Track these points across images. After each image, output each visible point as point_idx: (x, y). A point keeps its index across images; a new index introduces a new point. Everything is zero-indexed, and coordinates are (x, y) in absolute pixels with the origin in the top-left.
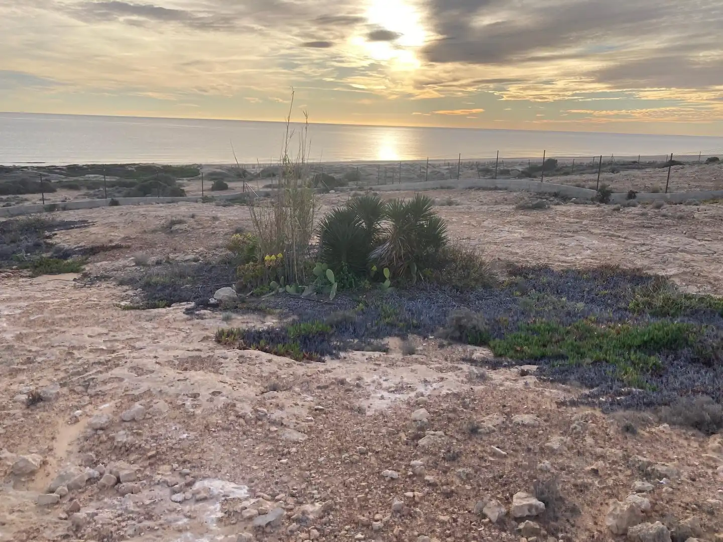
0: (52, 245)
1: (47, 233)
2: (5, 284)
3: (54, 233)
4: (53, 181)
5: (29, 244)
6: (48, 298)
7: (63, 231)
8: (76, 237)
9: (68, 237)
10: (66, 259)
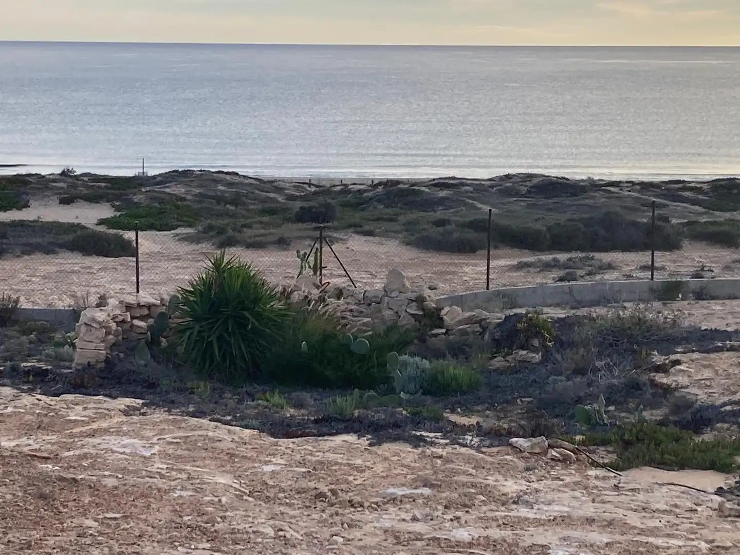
0: (667, 390)
1: (658, 358)
2: (558, 479)
3: (673, 357)
4: (674, 221)
5: (615, 381)
6: (653, 532)
7: (696, 355)
8: (728, 376)
9: (707, 373)
10: (698, 432)
